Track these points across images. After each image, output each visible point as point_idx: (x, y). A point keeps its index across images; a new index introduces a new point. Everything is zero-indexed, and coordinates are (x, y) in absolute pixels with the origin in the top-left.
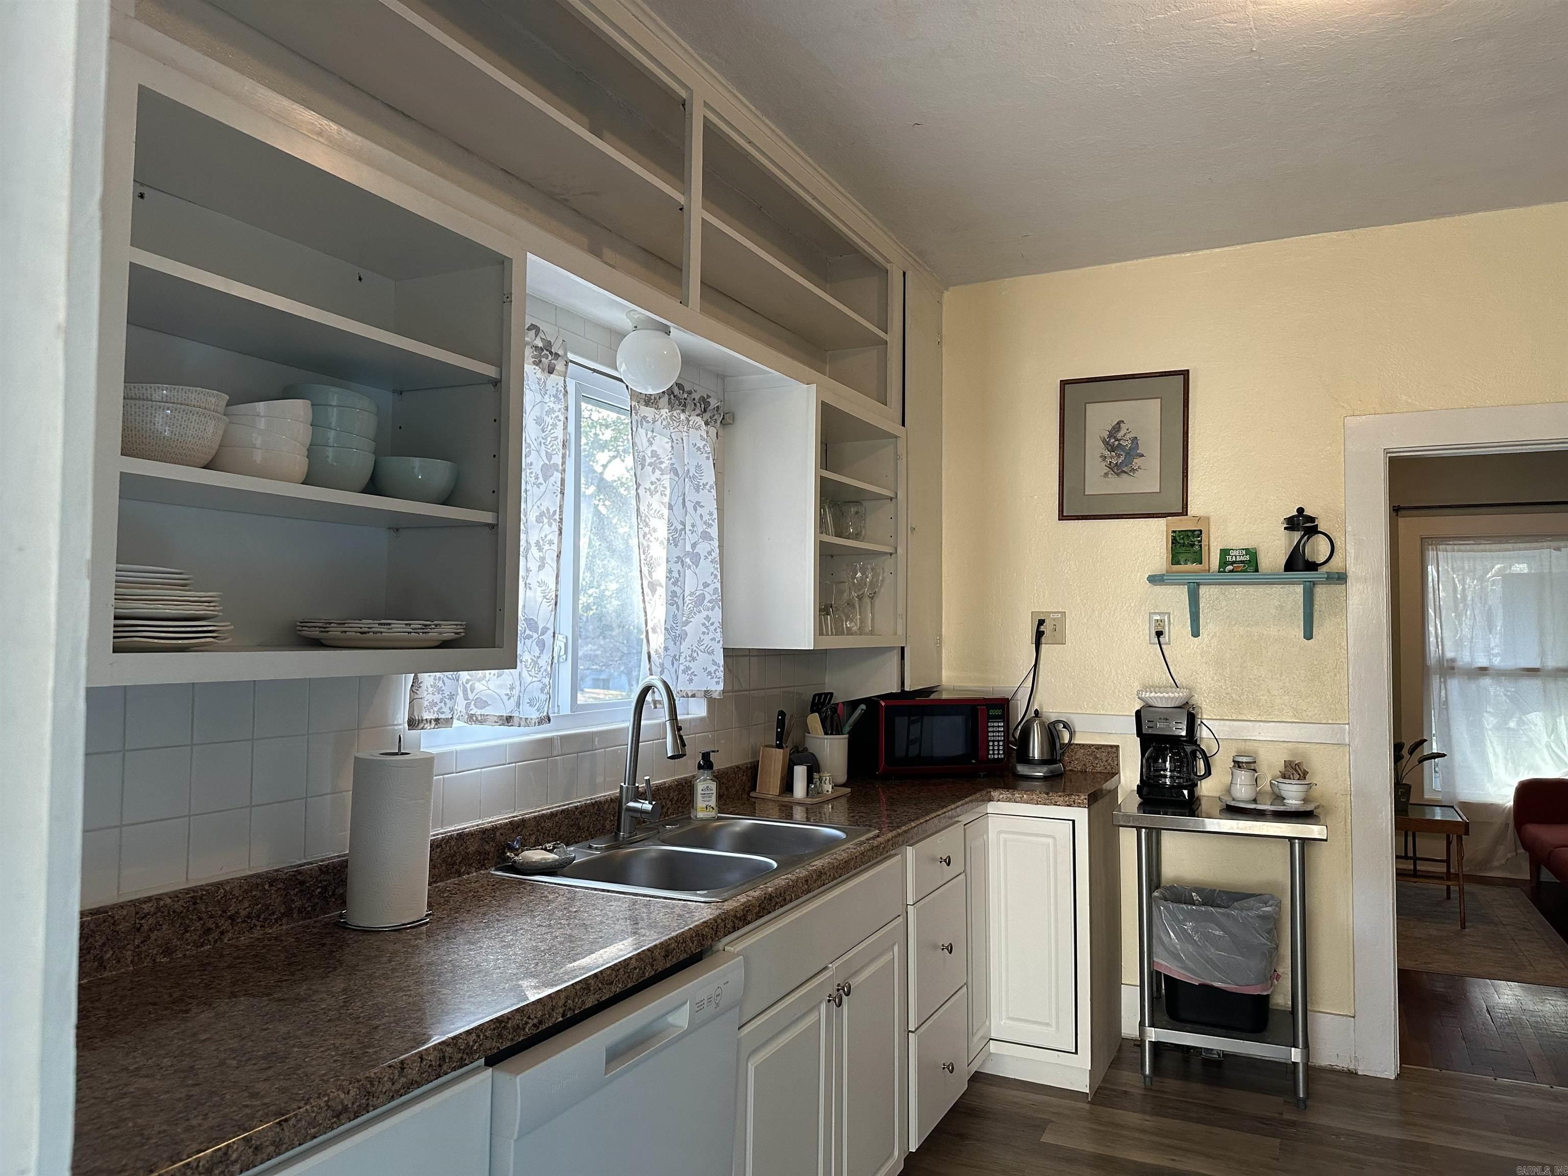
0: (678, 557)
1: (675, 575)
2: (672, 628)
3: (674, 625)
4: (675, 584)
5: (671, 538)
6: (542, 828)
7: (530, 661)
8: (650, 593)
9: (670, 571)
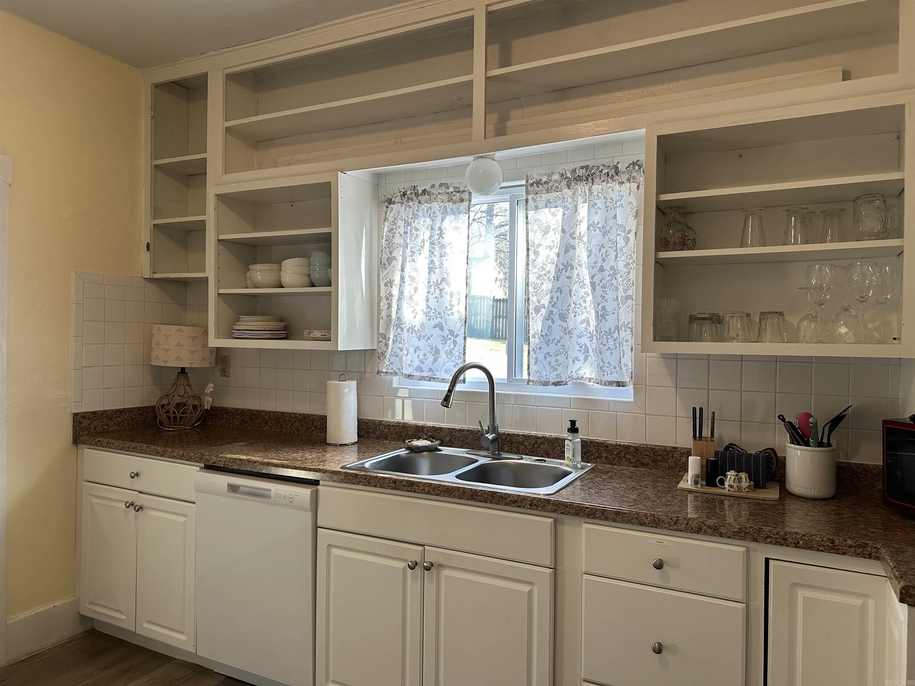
0: (558, 288)
1: (555, 300)
2: (546, 335)
3: (548, 333)
4: (553, 306)
5: (556, 276)
6: (454, 435)
7: (448, 351)
8: (534, 313)
9: (552, 298)
